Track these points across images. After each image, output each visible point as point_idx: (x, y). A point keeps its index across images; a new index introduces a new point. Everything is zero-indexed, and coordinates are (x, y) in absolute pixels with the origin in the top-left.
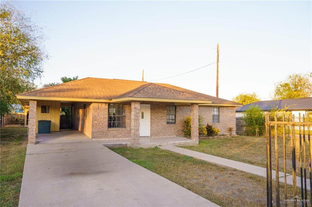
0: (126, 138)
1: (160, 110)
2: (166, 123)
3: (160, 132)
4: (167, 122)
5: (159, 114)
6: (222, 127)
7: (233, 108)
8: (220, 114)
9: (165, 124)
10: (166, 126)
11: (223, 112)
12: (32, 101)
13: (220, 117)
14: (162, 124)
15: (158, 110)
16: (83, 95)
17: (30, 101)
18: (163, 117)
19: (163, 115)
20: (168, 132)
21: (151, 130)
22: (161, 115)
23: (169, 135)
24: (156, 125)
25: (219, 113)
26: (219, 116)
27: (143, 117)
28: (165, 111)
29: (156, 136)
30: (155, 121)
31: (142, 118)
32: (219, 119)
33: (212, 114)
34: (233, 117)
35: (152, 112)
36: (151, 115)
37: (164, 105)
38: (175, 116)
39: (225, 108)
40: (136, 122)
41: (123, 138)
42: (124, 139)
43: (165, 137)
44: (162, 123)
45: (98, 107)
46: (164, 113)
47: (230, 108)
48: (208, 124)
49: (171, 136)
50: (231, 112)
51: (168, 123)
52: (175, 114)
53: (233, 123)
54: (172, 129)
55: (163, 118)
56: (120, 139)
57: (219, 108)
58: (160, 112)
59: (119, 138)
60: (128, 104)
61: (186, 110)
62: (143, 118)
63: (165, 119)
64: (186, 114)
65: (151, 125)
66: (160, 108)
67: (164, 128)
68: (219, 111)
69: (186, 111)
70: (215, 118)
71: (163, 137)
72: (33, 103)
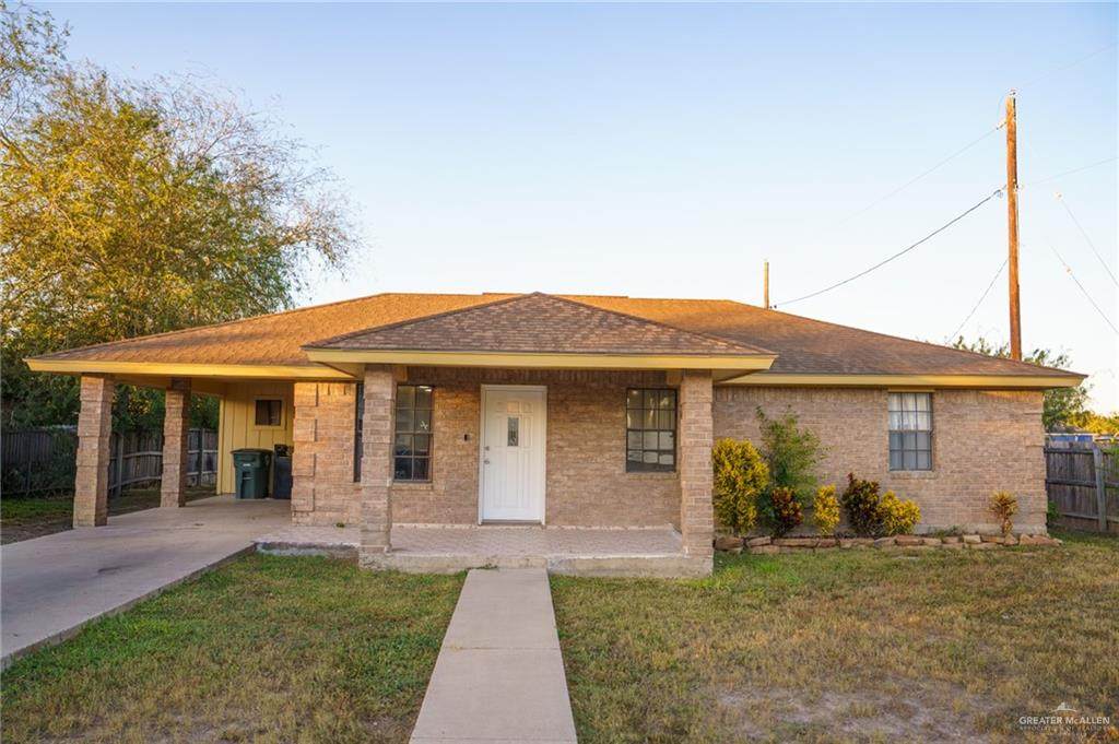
0: (430, 526)
1: (591, 408)
2: (623, 465)
3: (590, 504)
4: (628, 462)
5: (584, 425)
6: (954, 494)
7: (1022, 396)
8: (941, 425)
9: (619, 469)
10: (624, 479)
11: (959, 416)
12: (89, 379)
13: (940, 443)
14: (603, 470)
15: (582, 409)
16: (260, 354)
17: (83, 378)
18: (610, 440)
19: (606, 432)
20: (632, 507)
21: (548, 495)
22: (599, 432)
23: (636, 521)
24: (572, 472)
25: (932, 422)
26: (931, 435)
27: (513, 438)
28: (617, 411)
29: (572, 522)
30: (566, 457)
31: (510, 444)
32: (930, 452)
33: (886, 429)
34: (1028, 443)
35: (555, 417)
36: (549, 433)
37: (612, 386)
38: (675, 435)
39: (970, 399)
40: (375, 455)
41: (416, 521)
42: (421, 526)
43: (620, 528)
44: (600, 466)
45: (317, 396)
47: (1006, 394)
48: (851, 476)
49: (648, 523)
50: (1012, 415)
51: (633, 466)
52: (672, 428)
53: (1029, 474)
54: (655, 493)
55: (606, 444)
56: (404, 525)
57: (931, 395)
58: (590, 417)
59: (399, 522)
60: (442, 386)
62: (516, 444)
63: (617, 448)
64: (731, 426)
65: (548, 473)
66: (592, 402)
67: (615, 491)
68: (931, 412)
69: (731, 415)
70: (910, 444)
71: (605, 528)
72: (91, 384)
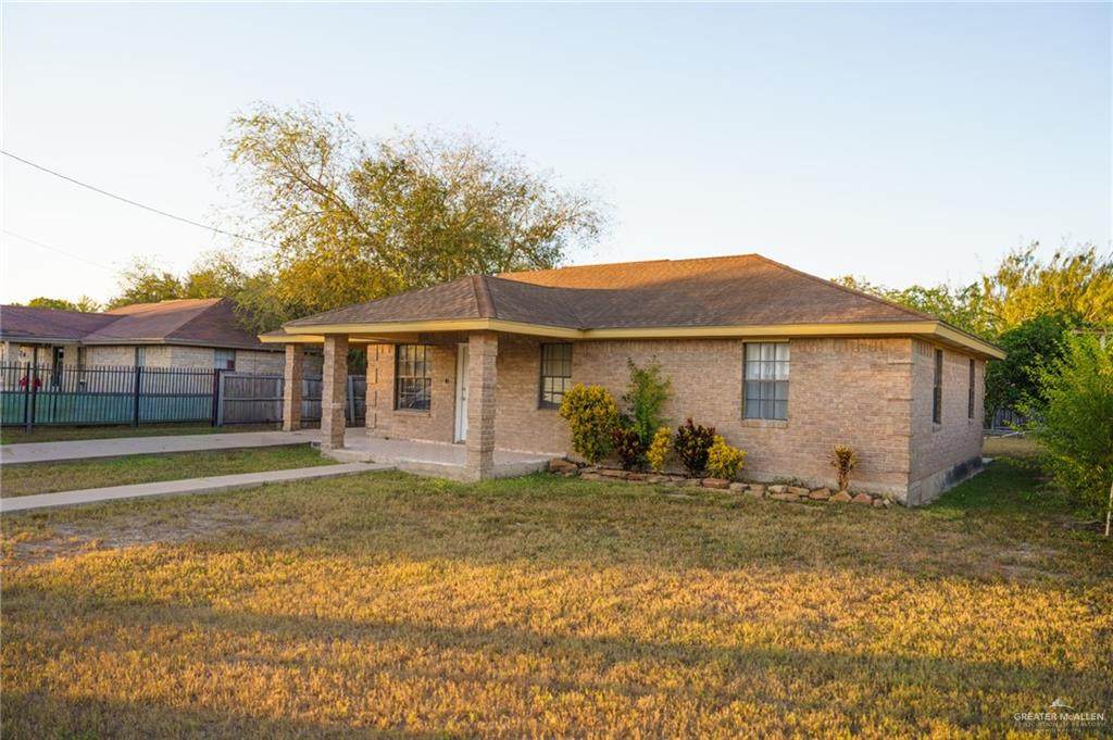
0: (428, 441)
1: (517, 359)
2: (535, 404)
3: (515, 433)
4: (539, 402)
5: (513, 373)
7: (887, 343)
8: (794, 375)
9: (533, 407)
10: (535, 415)
14: (523, 407)
15: (510, 360)
18: (529, 384)
19: (525, 378)
20: (541, 436)
22: (521, 377)
23: (543, 448)
24: (504, 408)
25: (790, 373)
28: (532, 362)
29: (503, 445)
32: (788, 401)
33: (742, 377)
34: (891, 396)
37: (531, 342)
44: (521, 404)
45: (377, 354)
46: (530, 371)
48: (690, 421)
51: (541, 405)
53: (890, 430)
54: (556, 429)
55: (525, 387)
58: (517, 366)
61: (611, 361)
63: (533, 390)
64: (611, 374)
66: (517, 355)
67: (530, 424)
68: (789, 362)
69: (609, 364)
